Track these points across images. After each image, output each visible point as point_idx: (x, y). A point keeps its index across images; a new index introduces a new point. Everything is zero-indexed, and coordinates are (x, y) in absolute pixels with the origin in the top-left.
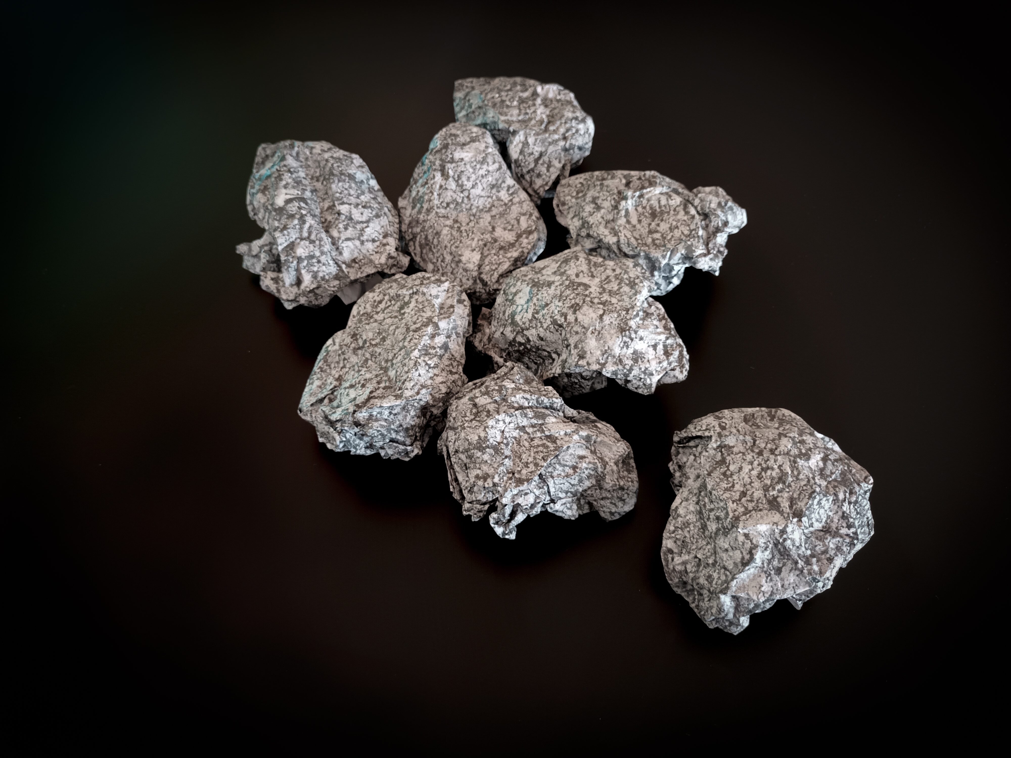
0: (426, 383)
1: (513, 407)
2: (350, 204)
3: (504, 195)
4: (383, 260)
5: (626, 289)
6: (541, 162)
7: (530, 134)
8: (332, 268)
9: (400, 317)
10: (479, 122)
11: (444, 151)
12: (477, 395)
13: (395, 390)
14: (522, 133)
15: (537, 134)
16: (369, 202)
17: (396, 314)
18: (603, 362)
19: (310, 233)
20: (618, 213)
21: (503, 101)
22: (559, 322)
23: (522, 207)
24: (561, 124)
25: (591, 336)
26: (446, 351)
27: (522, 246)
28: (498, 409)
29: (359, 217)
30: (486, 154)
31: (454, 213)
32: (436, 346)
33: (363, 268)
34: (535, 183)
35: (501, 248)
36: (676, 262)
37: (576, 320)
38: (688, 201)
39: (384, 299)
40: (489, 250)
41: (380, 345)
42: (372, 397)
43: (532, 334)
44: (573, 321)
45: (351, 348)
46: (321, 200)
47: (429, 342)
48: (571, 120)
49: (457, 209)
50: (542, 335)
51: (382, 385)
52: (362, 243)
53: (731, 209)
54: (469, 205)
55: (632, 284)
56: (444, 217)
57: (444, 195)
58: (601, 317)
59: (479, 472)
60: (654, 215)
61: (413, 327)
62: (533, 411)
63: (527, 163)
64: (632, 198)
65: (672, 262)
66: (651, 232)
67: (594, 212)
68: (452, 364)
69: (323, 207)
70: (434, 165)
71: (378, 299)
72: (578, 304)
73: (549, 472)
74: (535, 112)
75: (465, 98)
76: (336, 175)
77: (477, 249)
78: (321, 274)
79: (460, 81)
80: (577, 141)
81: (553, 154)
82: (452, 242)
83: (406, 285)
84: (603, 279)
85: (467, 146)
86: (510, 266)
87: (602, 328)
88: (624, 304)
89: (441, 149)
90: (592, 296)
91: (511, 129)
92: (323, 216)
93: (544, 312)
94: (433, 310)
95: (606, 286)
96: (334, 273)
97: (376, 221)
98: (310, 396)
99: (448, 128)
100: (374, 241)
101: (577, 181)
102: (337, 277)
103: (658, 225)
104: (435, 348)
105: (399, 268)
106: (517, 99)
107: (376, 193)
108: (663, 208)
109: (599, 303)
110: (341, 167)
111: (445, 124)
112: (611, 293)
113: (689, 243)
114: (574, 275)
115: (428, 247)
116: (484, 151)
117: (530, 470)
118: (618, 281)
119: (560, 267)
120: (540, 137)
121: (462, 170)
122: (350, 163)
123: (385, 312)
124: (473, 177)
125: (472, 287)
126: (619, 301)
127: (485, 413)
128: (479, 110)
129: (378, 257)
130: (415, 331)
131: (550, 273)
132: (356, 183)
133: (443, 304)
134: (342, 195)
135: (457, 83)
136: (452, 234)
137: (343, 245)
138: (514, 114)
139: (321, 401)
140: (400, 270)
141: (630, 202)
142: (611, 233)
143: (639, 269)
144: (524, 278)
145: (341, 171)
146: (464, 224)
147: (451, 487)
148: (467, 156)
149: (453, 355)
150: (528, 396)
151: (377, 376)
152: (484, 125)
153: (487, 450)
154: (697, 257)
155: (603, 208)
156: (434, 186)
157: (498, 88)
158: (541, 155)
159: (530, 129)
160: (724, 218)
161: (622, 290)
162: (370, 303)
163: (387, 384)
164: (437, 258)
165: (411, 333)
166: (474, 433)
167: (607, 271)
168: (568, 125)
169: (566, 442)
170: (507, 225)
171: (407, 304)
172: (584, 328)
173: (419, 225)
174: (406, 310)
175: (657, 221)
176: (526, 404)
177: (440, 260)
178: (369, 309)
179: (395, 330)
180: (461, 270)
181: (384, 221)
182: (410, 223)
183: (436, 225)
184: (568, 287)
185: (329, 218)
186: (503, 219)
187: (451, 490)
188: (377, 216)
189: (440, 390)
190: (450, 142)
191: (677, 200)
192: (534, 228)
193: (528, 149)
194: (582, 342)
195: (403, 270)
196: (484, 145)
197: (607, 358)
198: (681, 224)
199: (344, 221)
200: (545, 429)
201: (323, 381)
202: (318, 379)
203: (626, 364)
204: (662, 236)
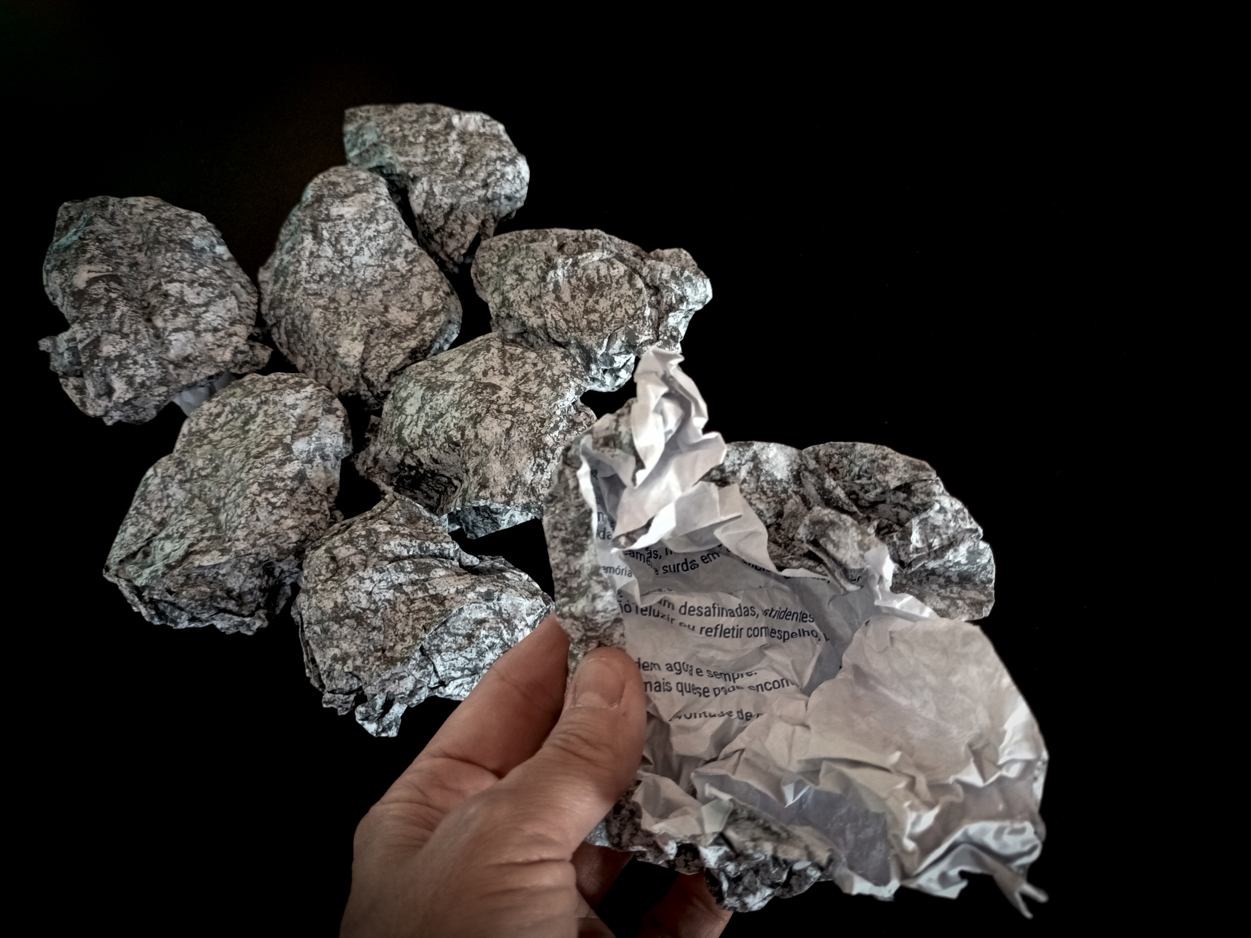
0: (268, 529)
1: (386, 559)
2: (181, 282)
3: (400, 263)
4: (228, 356)
5: (546, 391)
6: (452, 217)
7: (435, 182)
8: (155, 370)
9: (242, 437)
10: (373, 164)
11: (316, 205)
12: (336, 545)
13: (224, 542)
14: (424, 179)
15: (446, 180)
16: (210, 278)
17: (238, 432)
18: (511, 492)
19: (121, 323)
20: (545, 286)
21: (405, 137)
22: (454, 439)
23: (425, 279)
24: (481, 165)
25: (494, 458)
26: (301, 482)
27: (425, 331)
28: (366, 561)
29: (194, 299)
30: (375, 209)
31: (331, 289)
32: (286, 477)
33: (200, 368)
34: (447, 246)
35: (395, 335)
36: (617, 351)
37: (476, 436)
38: (635, 270)
39: (223, 411)
40: (377, 338)
41: (212, 476)
42: (191, 553)
43: (423, 454)
44: (472, 437)
45: (176, 481)
46: (144, 277)
47: (275, 471)
48: (495, 161)
49: (334, 283)
50: (435, 456)
51: (207, 535)
52: (198, 334)
53: (689, 279)
54: (352, 278)
55: (555, 385)
56: (315, 294)
57: (315, 265)
58: (508, 432)
59: (337, 651)
60: (591, 289)
61: (254, 452)
62: (414, 563)
63: (434, 219)
64: (563, 267)
65: (611, 351)
66: (587, 312)
67: (517, 285)
68: (310, 500)
69: (147, 286)
70: (304, 224)
71: (215, 411)
72: (479, 415)
73: (434, 645)
74: (446, 150)
75: (357, 133)
76: (163, 243)
77: (359, 338)
78: (138, 380)
79: (352, 110)
80: (503, 188)
81: (468, 207)
82: (325, 329)
83: (255, 390)
84: (520, 376)
85: (350, 199)
86: (404, 360)
87: (510, 446)
88: (542, 412)
89: (313, 203)
90: (500, 402)
91: (411, 174)
92: (146, 298)
93: (437, 425)
94: (286, 425)
95: (521, 388)
96: (158, 377)
97: (220, 303)
98: (121, 548)
99: (326, 174)
100: (216, 330)
101: (501, 243)
102: (163, 382)
103: (597, 302)
104: (283, 480)
105: (254, 365)
106: (424, 133)
107: (225, 264)
108: (603, 280)
109: (507, 412)
110: (170, 231)
111: (324, 168)
112: (528, 397)
113: (630, 327)
114: (481, 374)
115: (296, 336)
116: (373, 204)
117: (406, 644)
118: (539, 380)
119: (466, 361)
120: (448, 184)
121: (342, 230)
122: (184, 224)
123: (225, 429)
124: (357, 240)
125: (354, 389)
126: (536, 408)
127: (348, 569)
128: (374, 148)
129: (221, 353)
130: (256, 457)
131: (452, 370)
132: (192, 251)
133: (303, 416)
134: (171, 270)
135: (348, 112)
136: (325, 318)
137: (171, 338)
138: (418, 154)
139: (134, 554)
140: (256, 368)
141: (560, 272)
142: (535, 313)
143: (569, 362)
144: (419, 378)
145: (170, 236)
146: (343, 304)
147: (307, 671)
148: (348, 212)
149: (313, 488)
150: (407, 543)
151: (201, 521)
152: (379, 169)
153: (347, 621)
154: (641, 344)
155: (528, 280)
156: (302, 253)
157: (400, 119)
158: (452, 208)
159: (437, 174)
160: (679, 292)
161: (541, 392)
162: (204, 417)
163: (214, 533)
164: (309, 349)
165: (252, 460)
166: (329, 598)
167: (527, 366)
168: (490, 168)
169: (457, 602)
170: (405, 304)
171: (253, 417)
172: (486, 447)
173: (283, 306)
174: (252, 427)
175: (595, 296)
176: (405, 553)
177: (312, 352)
178: (203, 425)
179: (231, 456)
180: (339, 367)
181: (232, 302)
182: (272, 302)
183: (304, 305)
184: (470, 390)
185: (154, 301)
186: (399, 296)
187: (308, 675)
188: (221, 296)
189: (289, 538)
190: (326, 192)
191: (620, 269)
192: (440, 307)
193: (435, 201)
194: (483, 466)
195: (260, 367)
196: (373, 196)
197: (516, 487)
198: (625, 301)
199: (172, 305)
200: (429, 587)
201: (139, 527)
202: (132, 524)
203: (540, 495)
204: (601, 317)
